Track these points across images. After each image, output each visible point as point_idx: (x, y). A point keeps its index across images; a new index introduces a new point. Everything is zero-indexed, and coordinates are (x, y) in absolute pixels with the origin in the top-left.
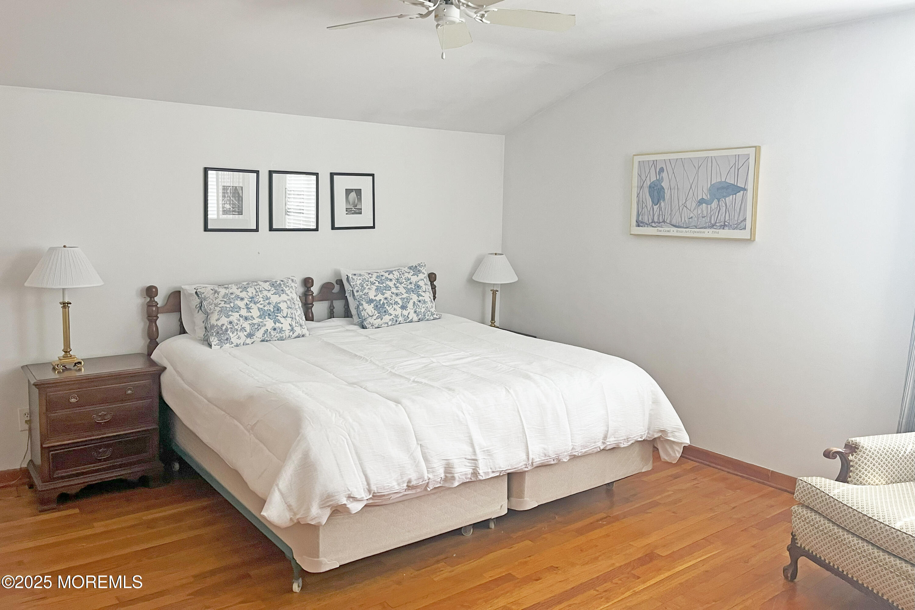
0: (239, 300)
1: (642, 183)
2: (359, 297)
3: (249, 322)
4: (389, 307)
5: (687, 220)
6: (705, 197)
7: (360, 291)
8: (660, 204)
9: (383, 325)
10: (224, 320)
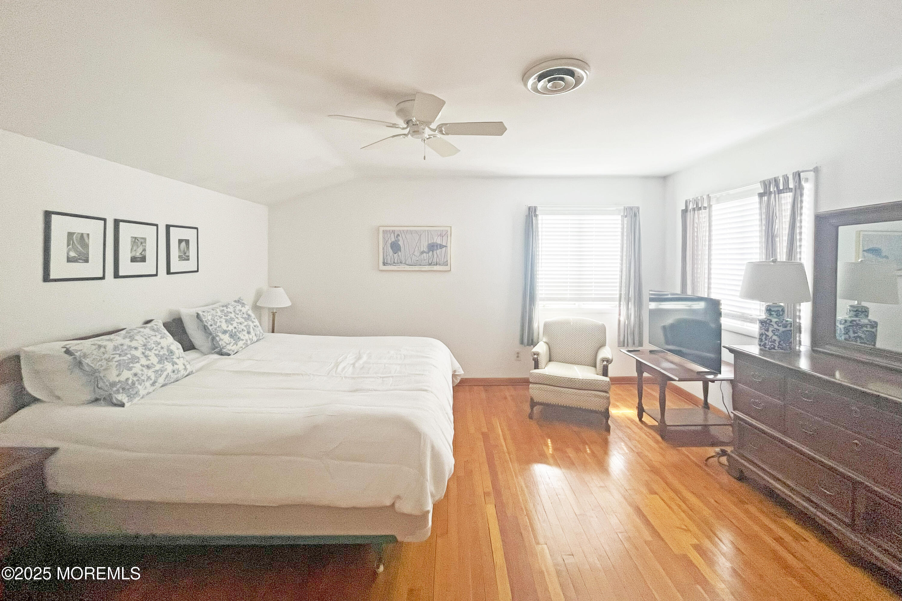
0: (133, 349)
1: (386, 241)
2: (214, 330)
3: (153, 370)
4: (240, 334)
5: (415, 262)
6: (425, 250)
7: (213, 325)
8: (398, 253)
9: (240, 350)
10: (126, 374)
